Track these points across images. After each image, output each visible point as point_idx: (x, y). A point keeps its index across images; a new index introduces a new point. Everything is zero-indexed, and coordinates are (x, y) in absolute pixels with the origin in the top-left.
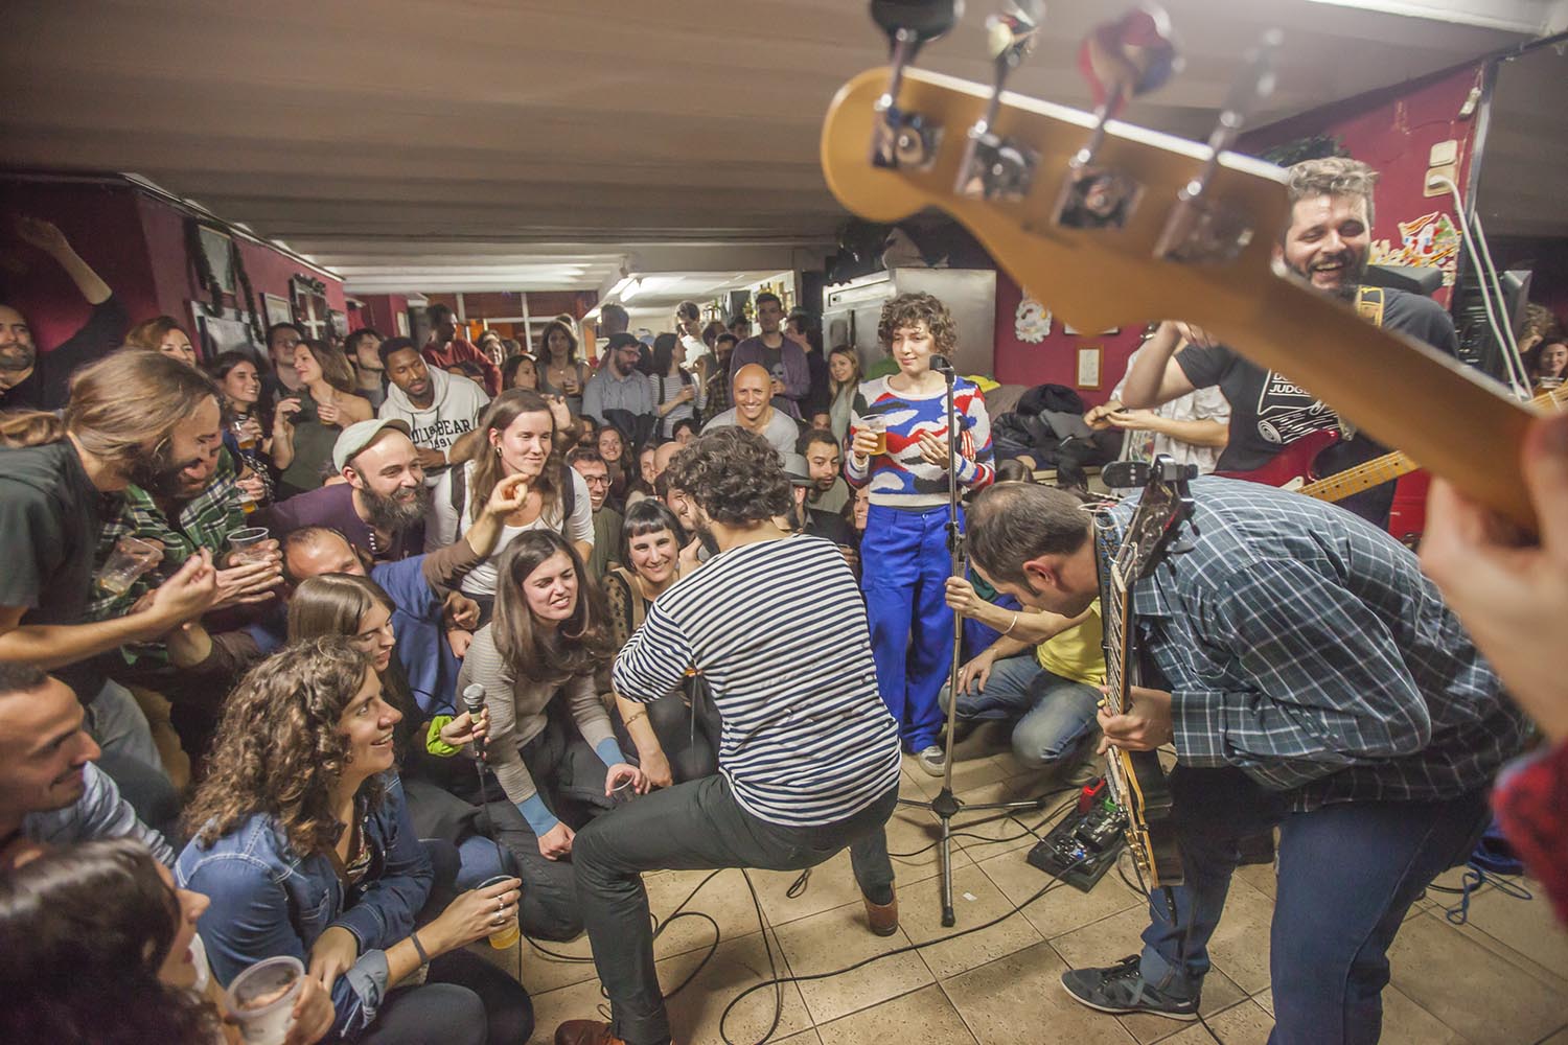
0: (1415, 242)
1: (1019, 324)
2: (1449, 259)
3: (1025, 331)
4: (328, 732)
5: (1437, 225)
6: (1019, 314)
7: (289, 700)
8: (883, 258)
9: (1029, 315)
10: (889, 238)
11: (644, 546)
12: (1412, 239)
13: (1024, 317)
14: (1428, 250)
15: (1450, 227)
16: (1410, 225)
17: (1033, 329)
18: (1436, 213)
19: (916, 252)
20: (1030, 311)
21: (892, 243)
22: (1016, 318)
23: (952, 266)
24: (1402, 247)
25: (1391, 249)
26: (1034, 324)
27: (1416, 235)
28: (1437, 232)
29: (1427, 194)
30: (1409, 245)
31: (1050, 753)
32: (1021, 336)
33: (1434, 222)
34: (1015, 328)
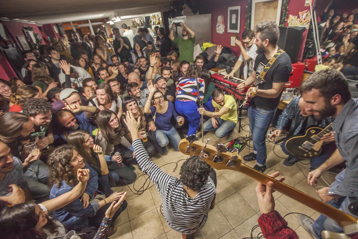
0: (302, 17)
1: (217, 29)
2: (308, 22)
3: (219, 31)
4: (68, 167)
5: (307, 13)
6: (217, 26)
7: (58, 162)
8: (183, 12)
9: (219, 27)
10: (183, 7)
11: (131, 105)
12: (301, 16)
13: (218, 27)
14: (304, 19)
15: (309, 14)
16: (302, 13)
17: (220, 30)
18: (307, 11)
19: (191, 11)
20: (219, 25)
21: (184, 8)
22: (216, 27)
23: (200, 13)
24: (299, 18)
25: (297, 18)
26: (220, 29)
27: (303, 15)
28: (307, 15)
29: (306, 5)
30: (301, 18)
31: (222, 136)
32: (218, 32)
33: (306, 12)
34: (216, 30)
